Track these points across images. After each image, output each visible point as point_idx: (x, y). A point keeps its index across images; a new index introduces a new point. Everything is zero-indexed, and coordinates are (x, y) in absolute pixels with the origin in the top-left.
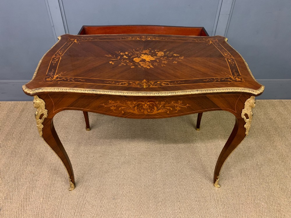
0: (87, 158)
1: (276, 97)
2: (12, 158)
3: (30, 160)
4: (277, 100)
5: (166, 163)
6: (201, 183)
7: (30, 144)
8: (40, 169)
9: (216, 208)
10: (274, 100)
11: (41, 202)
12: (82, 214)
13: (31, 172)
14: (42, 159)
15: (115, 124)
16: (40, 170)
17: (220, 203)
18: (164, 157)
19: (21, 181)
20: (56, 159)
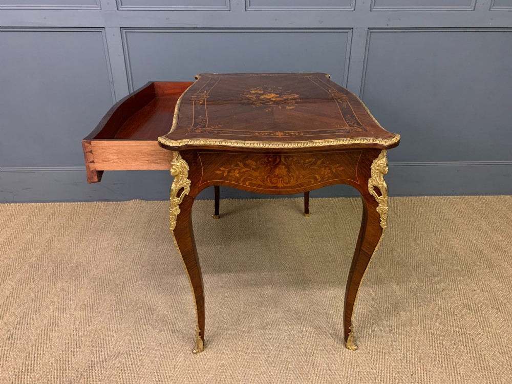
0: (153, 271)
2: (33, 273)
6: (336, 300)
9: (361, 331)
11: (77, 327)
12: (142, 341)
13: (62, 290)
17: (367, 324)
19: (44, 301)
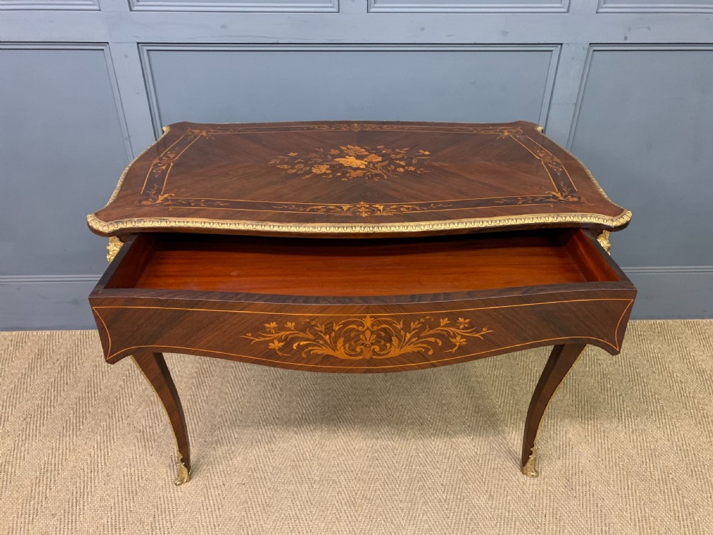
1: (705, 311)
3: (44, 498)
4: (708, 320)
5: (425, 503)
7: (50, 452)
8: (70, 525)
10: (700, 320)
14: (78, 495)
15: (282, 390)
16: (70, 527)
18: (420, 483)
20: (120, 494)
